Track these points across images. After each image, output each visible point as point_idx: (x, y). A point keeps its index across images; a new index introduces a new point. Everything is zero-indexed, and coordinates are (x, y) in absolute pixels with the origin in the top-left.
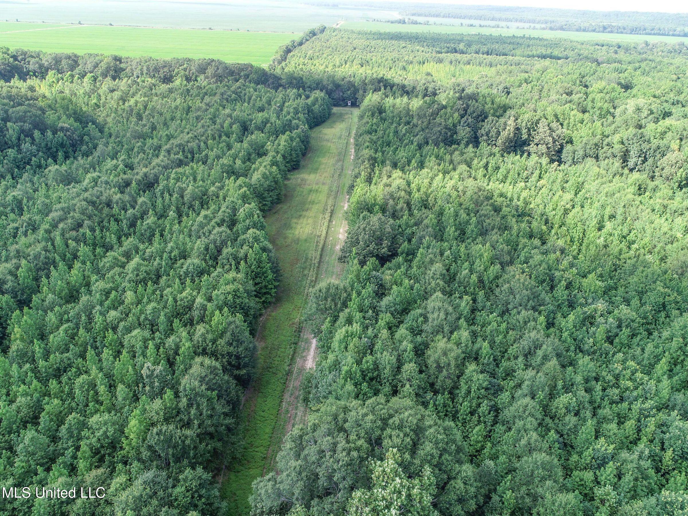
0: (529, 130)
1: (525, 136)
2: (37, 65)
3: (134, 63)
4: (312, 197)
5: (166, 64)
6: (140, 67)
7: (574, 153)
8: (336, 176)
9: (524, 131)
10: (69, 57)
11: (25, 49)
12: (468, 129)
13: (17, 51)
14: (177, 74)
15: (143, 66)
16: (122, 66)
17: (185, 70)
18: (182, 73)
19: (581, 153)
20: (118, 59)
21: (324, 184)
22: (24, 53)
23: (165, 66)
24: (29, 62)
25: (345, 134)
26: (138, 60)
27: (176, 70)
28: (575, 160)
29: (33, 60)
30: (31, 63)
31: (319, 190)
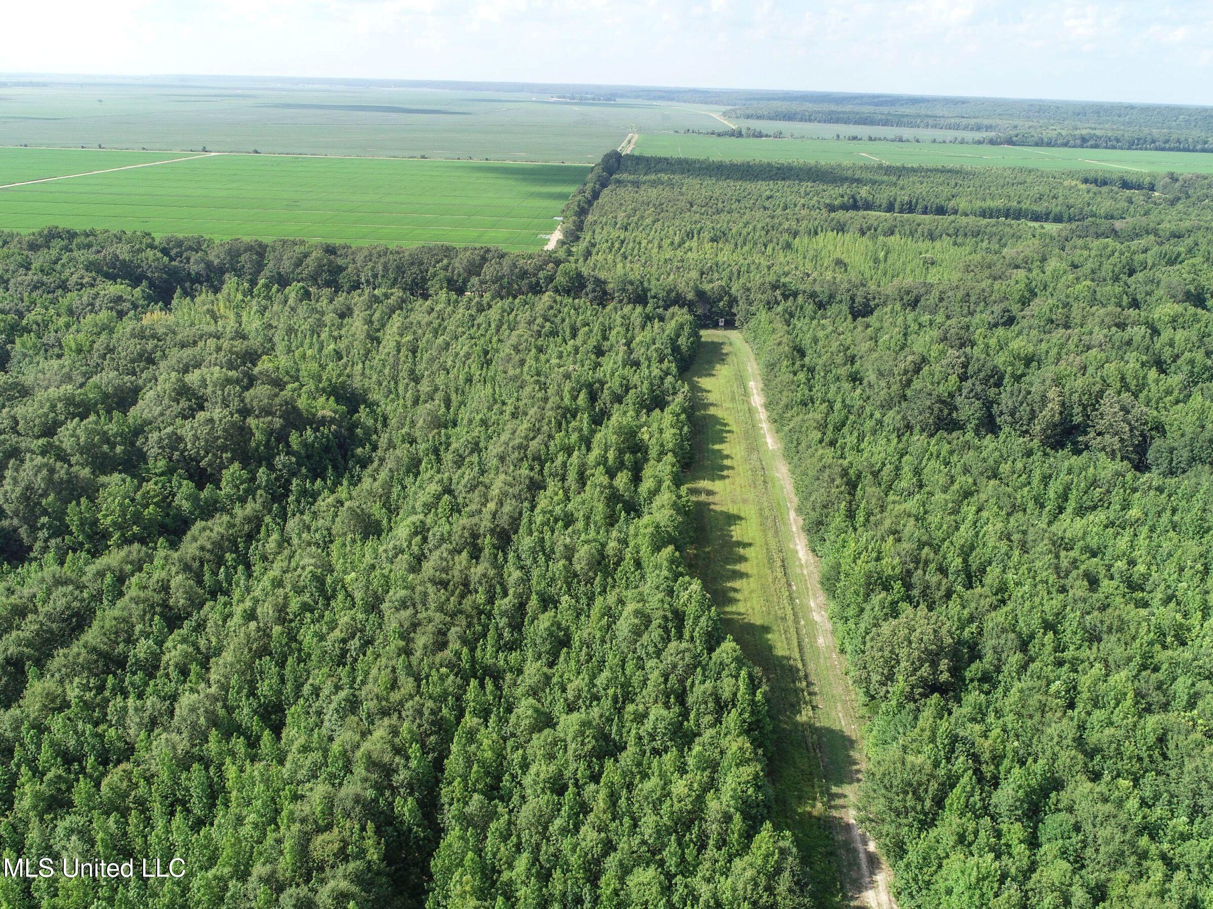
0: (1085, 409)
1: (1077, 419)
2: (202, 265)
3: (360, 258)
4: (737, 532)
6: (370, 264)
7: (1171, 453)
8: (760, 482)
9: (1077, 410)
10: (249, 248)
11: (180, 236)
12: (978, 404)
13: (169, 241)
14: (435, 275)
15: (375, 263)
16: (340, 262)
17: (446, 269)
18: (442, 274)
19: (1186, 454)
20: (330, 250)
21: (744, 501)
22: (180, 244)
26: (366, 252)
27: (431, 270)
28: (1174, 464)
29: (195, 257)
31: (742, 515)
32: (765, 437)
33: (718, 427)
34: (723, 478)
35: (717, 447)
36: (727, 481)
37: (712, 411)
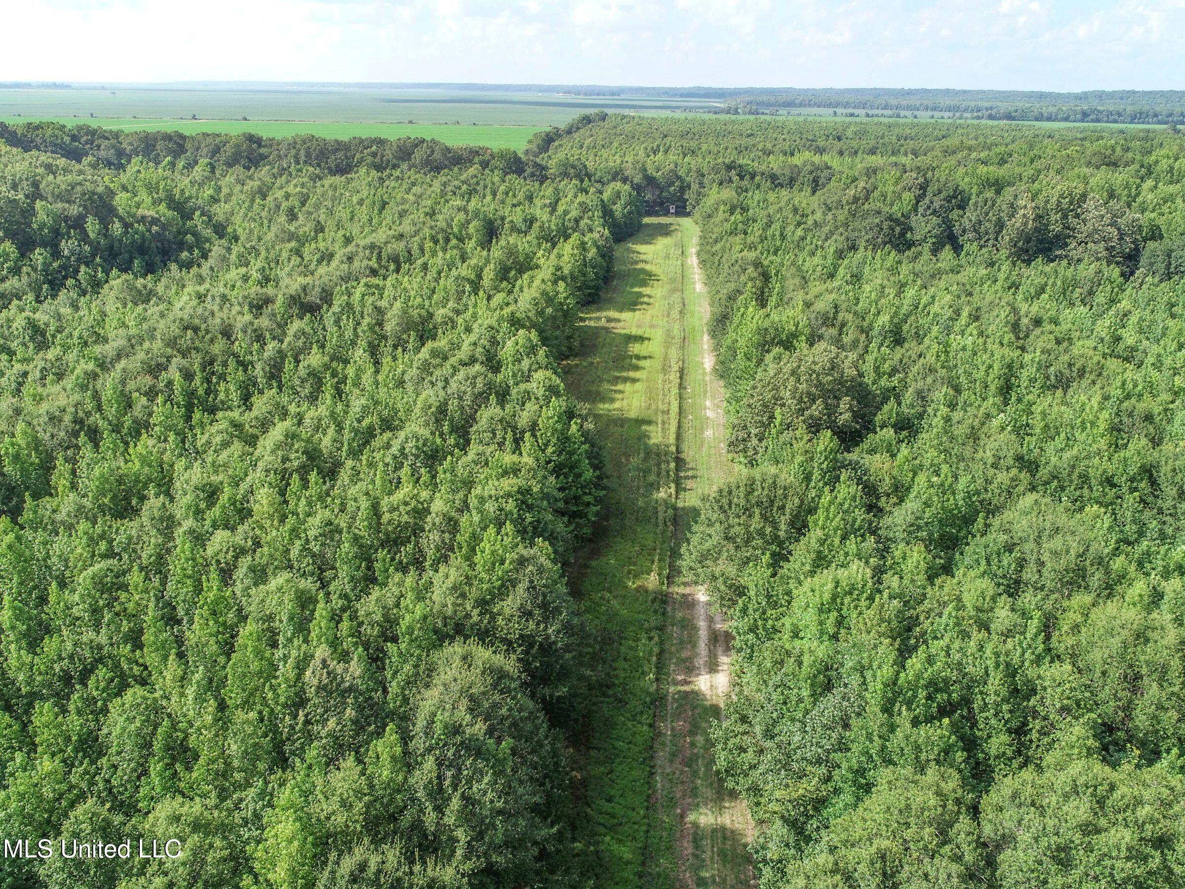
0: (1065, 216)
1: (1056, 229)
2: (112, 152)
3: (283, 147)
4: (636, 348)
5: (340, 146)
6: (293, 152)
8: (675, 313)
9: (1055, 217)
10: (168, 137)
11: (94, 126)
14: (362, 160)
15: (299, 150)
16: (263, 151)
17: (374, 155)
20: (255, 140)
21: (652, 326)
22: (93, 133)
23: (337, 150)
24: (99, 146)
25: (675, 252)
26: (291, 141)
27: (358, 156)
29: (105, 144)
30: (103, 147)
31: (646, 335)
32: (694, 283)
33: (642, 276)
34: (634, 310)
35: (636, 289)
36: (637, 312)
37: (640, 266)
